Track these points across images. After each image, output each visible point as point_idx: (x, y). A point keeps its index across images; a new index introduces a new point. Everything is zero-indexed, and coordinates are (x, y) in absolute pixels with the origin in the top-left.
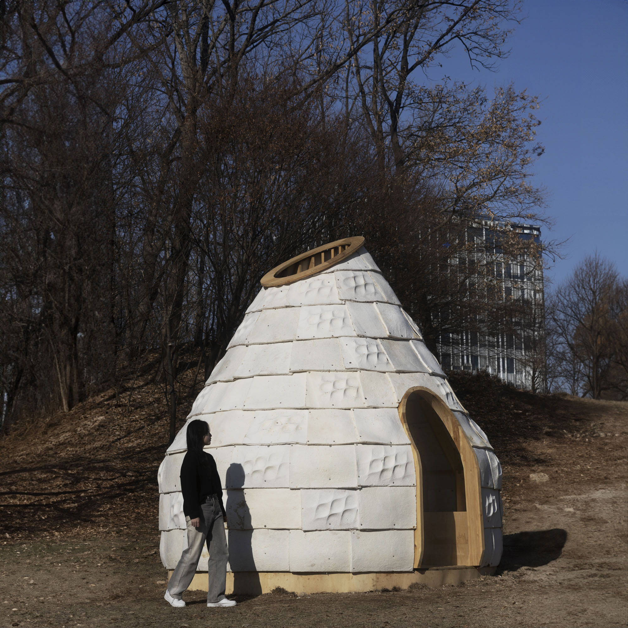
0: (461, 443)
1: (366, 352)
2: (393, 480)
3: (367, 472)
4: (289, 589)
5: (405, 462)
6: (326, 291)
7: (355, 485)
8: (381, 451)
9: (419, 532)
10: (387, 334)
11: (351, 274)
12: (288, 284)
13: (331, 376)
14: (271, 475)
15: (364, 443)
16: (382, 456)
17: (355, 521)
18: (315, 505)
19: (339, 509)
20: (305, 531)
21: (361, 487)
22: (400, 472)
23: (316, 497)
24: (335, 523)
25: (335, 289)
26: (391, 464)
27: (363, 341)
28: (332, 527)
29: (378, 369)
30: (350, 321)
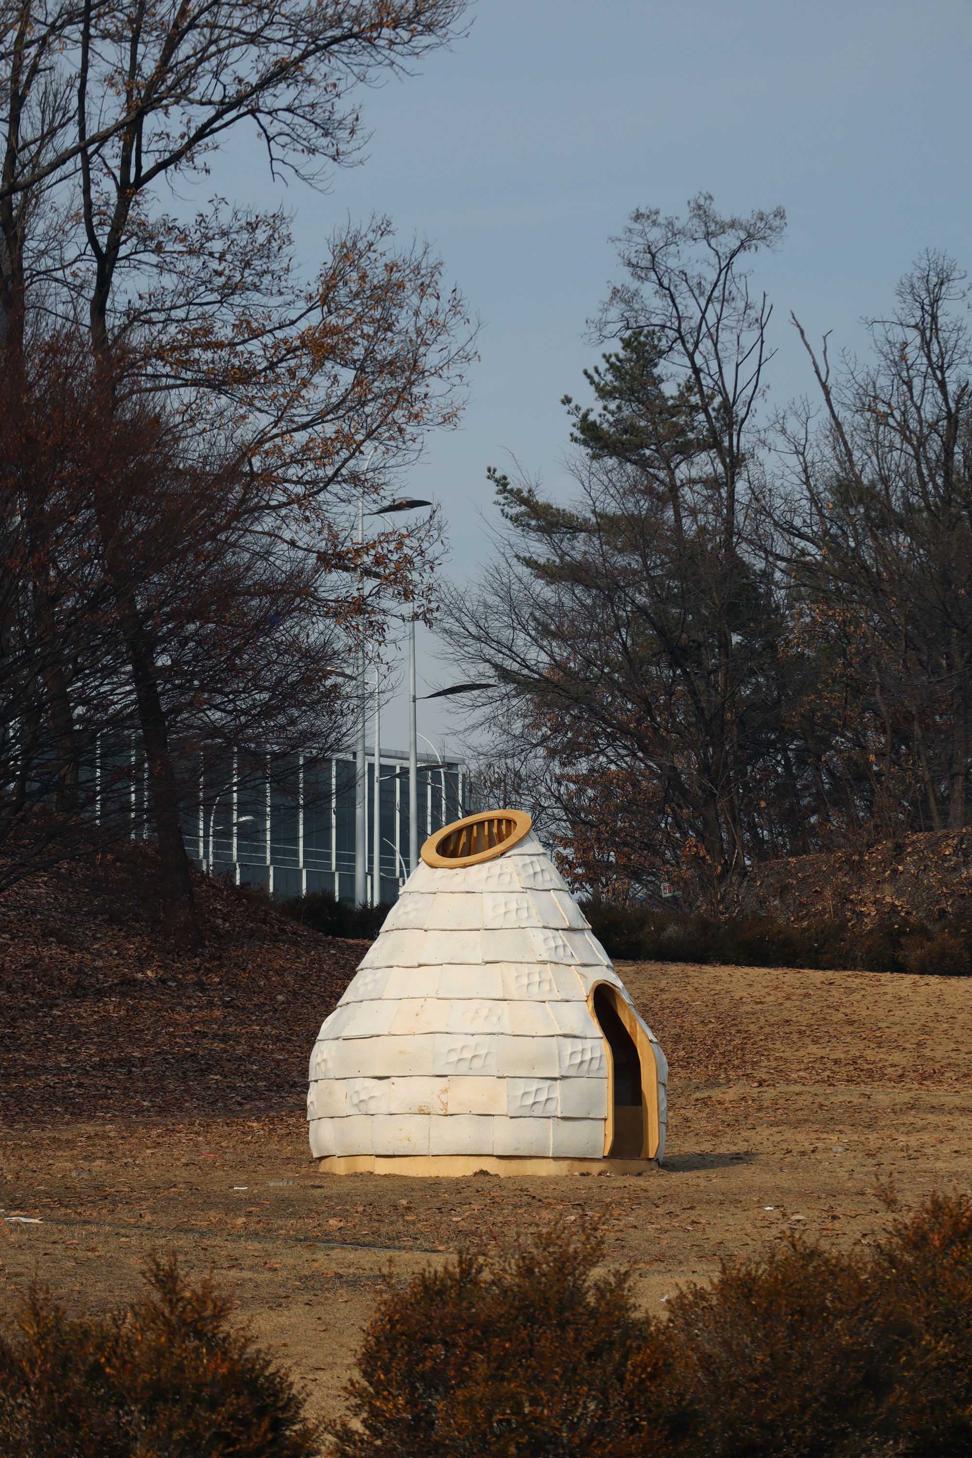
0: (638, 1038)
1: (554, 945)
2: (588, 1071)
3: (567, 1063)
4: (492, 1171)
5: (598, 1055)
6: (506, 879)
7: (557, 1076)
8: (579, 1044)
9: (610, 1123)
10: (566, 925)
11: (528, 859)
12: (465, 866)
13: (525, 969)
14: (477, 1063)
15: (565, 1036)
16: (580, 1048)
17: (556, 1109)
18: (521, 1092)
19: (543, 1097)
20: (512, 1117)
21: (563, 1078)
22: (595, 1065)
23: (522, 1086)
24: (538, 1111)
25: (514, 875)
26: (587, 1057)
27: (549, 933)
28: (535, 1114)
29: (564, 962)
30: (533, 911)
